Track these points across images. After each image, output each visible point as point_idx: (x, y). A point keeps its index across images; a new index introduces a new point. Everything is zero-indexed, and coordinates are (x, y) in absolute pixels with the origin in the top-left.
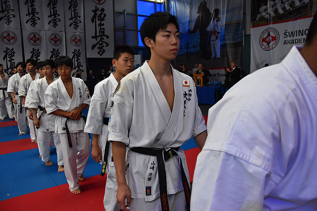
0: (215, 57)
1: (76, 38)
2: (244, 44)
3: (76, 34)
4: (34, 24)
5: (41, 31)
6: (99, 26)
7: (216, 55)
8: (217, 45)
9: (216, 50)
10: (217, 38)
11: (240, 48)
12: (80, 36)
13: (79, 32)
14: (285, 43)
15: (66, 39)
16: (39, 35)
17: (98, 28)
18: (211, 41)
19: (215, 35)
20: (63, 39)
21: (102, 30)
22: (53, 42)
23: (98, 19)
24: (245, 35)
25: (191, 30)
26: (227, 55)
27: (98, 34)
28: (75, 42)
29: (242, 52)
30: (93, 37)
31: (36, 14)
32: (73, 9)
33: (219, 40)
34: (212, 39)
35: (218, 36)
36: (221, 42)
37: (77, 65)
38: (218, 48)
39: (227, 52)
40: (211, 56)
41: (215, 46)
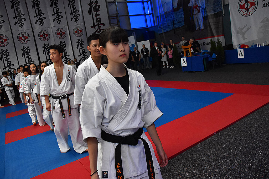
0: (199, 29)
1: (78, 30)
2: (223, 14)
3: (77, 26)
4: (42, 23)
5: (48, 28)
6: (95, 16)
7: (200, 27)
8: (199, 18)
9: (200, 22)
10: (199, 12)
11: (221, 17)
12: (80, 28)
13: (79, 24)
14: (264, 6)
15: (69, 32)
16: (47, 32)
17: (95, 18)
18: (194, 15)
19: (197, 9)
20: (67, 32)
21: (99, 20)
22: (59, 36)
23: (94, 11)
24: (224, 5)
25: (175, 8)
26: (210, 26)
27: (96, 24)
28: (78, 33)
29: (222, 21)
30: (92, 27)
31: (42, 15)
32: (71, 6)
33: (201, 13)
34: (194, 13)
35: (199, 10)
36: (202, 14)
37: (82, 52)
38: (201, 20)
39: (209, 23)
40: (195, 28)
41: (198, 19)
